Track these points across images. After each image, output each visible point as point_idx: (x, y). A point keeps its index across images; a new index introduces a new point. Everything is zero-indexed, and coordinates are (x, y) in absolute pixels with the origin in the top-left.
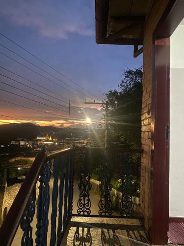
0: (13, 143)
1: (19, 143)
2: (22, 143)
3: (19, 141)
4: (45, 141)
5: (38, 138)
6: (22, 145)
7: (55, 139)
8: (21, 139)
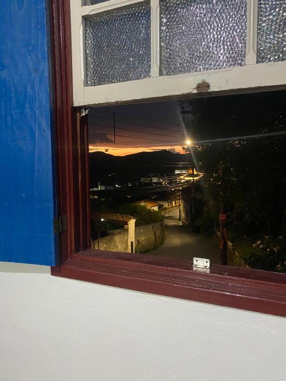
0: (142, 180)
1: (151, 180)
2: (155, 180)
3: (150, 177)
4: (187, 176)
5: (177, 172)
6: (155, 183)
7: (202, 172)
8: (153, 174)
